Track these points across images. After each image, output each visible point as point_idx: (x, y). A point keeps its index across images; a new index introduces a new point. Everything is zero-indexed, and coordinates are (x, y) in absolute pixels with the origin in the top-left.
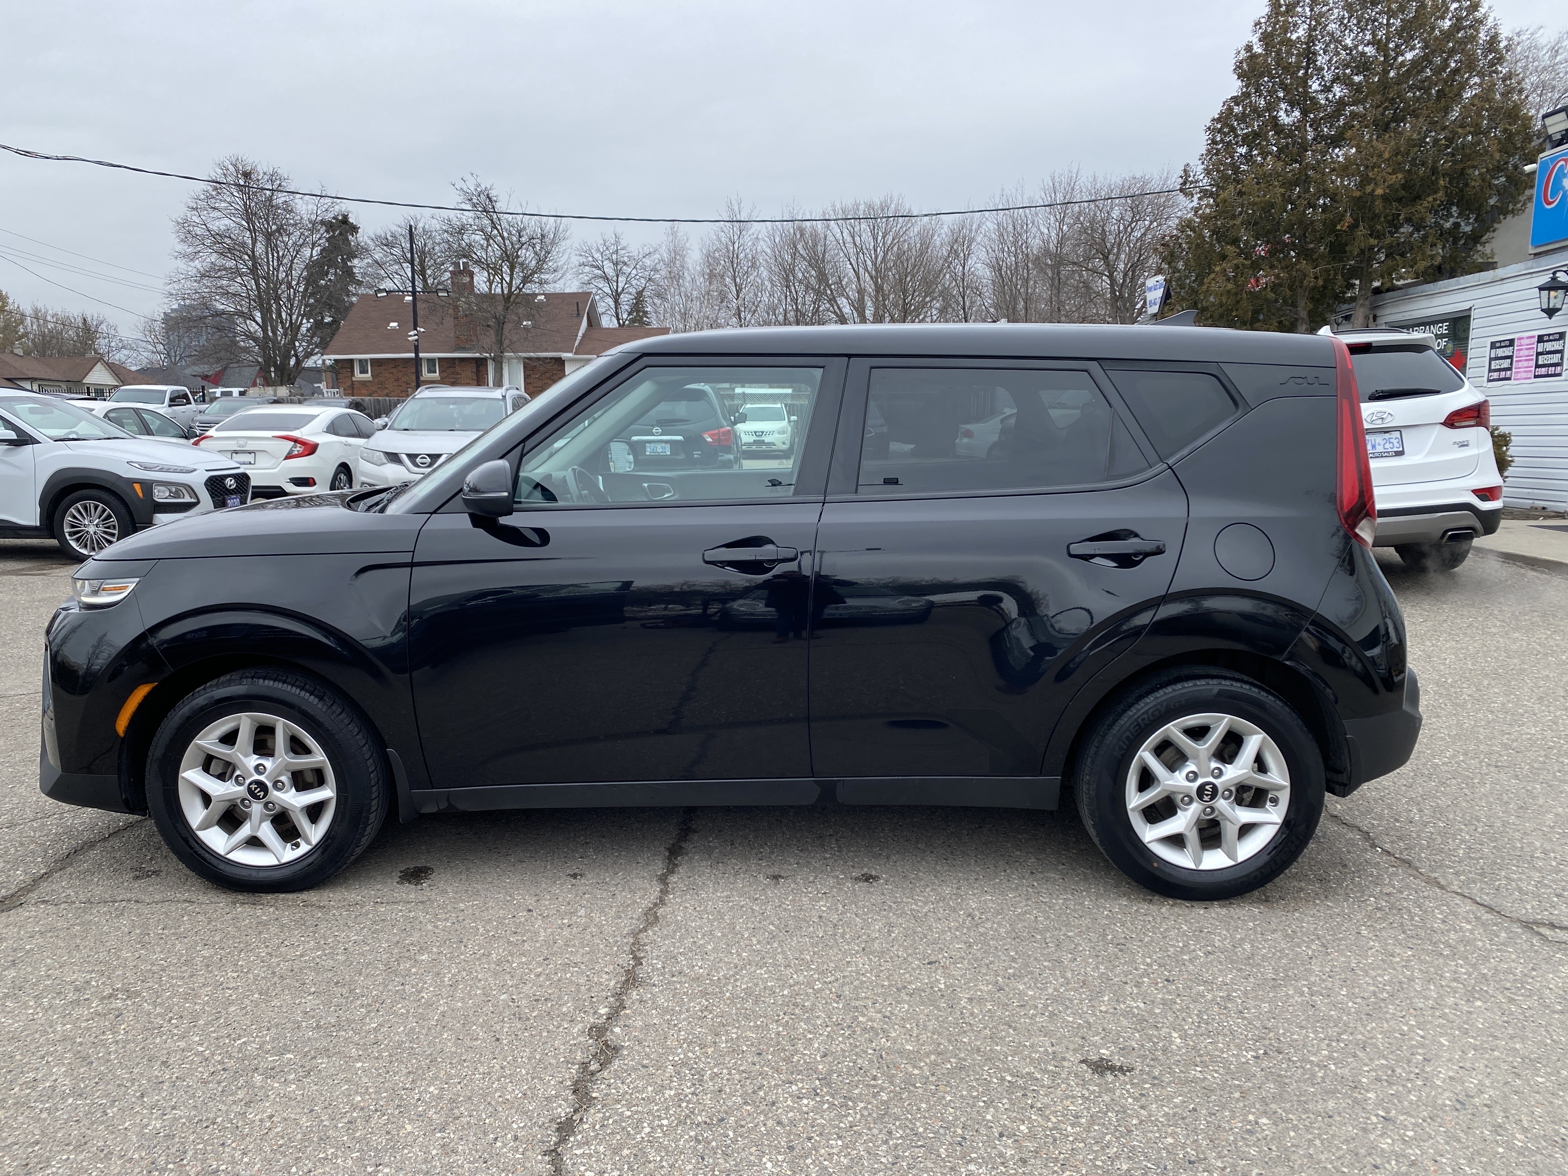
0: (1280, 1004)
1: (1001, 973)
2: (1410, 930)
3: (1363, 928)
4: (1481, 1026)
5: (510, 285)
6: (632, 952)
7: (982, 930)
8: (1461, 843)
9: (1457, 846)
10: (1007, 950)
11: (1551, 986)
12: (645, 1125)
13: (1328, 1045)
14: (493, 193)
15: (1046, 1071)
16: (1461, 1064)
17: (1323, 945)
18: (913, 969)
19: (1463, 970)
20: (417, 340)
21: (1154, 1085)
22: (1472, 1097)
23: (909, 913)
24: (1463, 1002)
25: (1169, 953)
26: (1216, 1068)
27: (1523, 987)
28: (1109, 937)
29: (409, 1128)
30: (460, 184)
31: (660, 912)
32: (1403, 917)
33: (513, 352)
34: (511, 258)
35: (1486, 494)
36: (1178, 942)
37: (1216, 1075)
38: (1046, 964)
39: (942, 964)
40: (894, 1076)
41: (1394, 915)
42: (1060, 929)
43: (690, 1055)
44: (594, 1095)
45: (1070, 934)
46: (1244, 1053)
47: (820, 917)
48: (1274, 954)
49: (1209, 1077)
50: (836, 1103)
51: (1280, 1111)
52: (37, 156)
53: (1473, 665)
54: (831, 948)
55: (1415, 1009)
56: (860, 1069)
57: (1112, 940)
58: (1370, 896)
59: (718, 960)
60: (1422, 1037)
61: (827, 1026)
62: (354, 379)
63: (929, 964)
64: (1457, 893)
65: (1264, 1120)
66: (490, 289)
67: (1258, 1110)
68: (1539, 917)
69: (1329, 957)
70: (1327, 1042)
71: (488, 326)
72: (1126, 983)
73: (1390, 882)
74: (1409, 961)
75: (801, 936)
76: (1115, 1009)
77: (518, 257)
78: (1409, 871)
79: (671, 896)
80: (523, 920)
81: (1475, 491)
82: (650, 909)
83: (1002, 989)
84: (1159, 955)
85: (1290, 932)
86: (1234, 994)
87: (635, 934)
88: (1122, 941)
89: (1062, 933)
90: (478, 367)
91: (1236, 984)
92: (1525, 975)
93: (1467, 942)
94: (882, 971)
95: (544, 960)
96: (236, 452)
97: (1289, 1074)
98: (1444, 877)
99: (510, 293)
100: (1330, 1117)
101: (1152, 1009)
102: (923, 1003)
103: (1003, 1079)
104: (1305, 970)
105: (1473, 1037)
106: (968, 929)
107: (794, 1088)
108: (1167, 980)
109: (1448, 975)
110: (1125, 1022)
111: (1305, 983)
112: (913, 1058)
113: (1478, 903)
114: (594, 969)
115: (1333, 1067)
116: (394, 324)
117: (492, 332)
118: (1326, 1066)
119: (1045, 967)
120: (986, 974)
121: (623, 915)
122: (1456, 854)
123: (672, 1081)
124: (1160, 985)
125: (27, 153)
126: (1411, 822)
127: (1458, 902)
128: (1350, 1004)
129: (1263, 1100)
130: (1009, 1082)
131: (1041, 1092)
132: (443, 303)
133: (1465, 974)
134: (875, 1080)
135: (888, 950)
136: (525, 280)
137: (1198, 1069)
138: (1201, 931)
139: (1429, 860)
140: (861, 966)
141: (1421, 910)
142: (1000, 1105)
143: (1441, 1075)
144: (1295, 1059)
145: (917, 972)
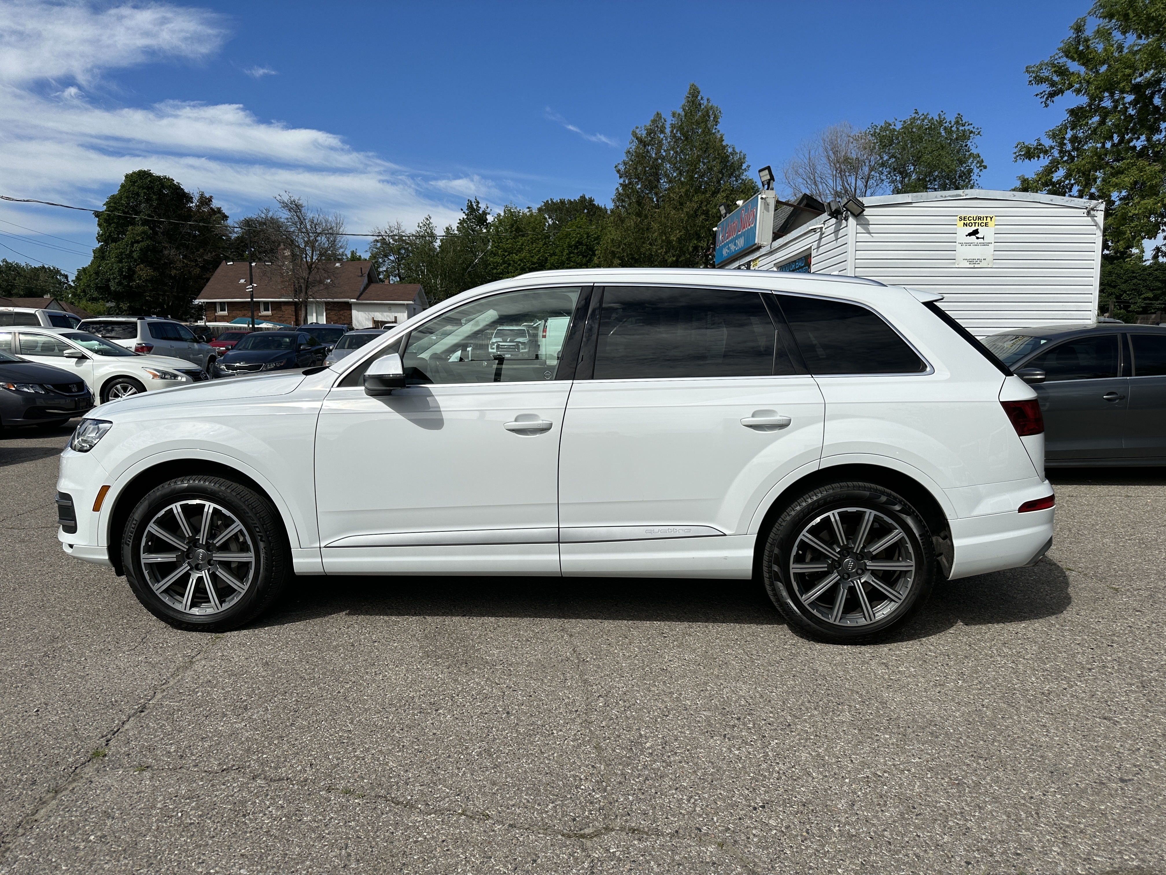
20: (252, 291)
62: (216, 314)
77: (317, 241)
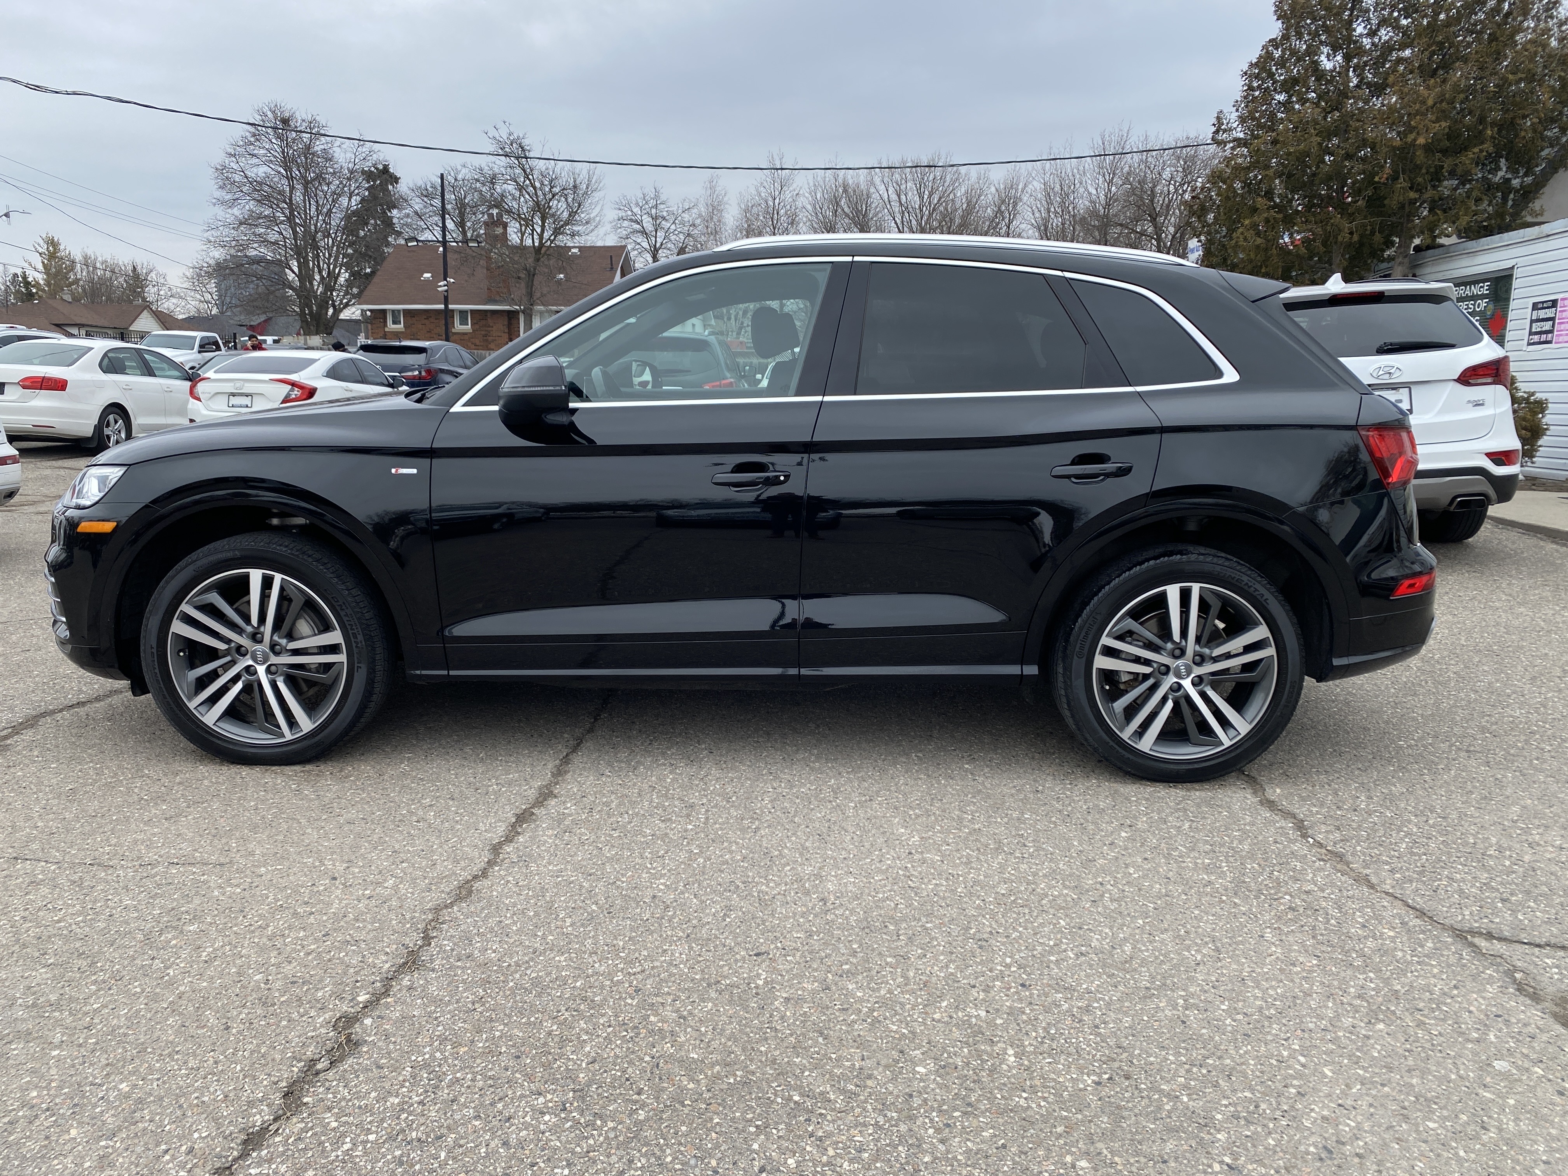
0: (1145, 1018)
1: (834, 969)
2: (1322, 935)
3: (1269, 930)
4: (1376, 1054)
5: (541, 236)
6: (425, 931)
7: (830, 917)
8: (1406, 836)
9: (1401, 839)
10: (850, 941)
11: (1472, 1008)
12: (348, 1140)
13: (1188, 1071)
14: (525, 142)
15: (843, 1091)
16: (1340, 1101)
17: (1217, 950)
18: (736, 961)
19: (1372, 985)
20: (446, 291)
21: (965, 1113)
22: (1343, 1144)
23: (756, 894)
24: (1363, 1025)
25: (1035, 953)
26: (1046, 1095)
27: (1438, 1008)
28: (972, 931)
29: (73, 1132)
30: (492, 133)
31: (477, 885)
32: (1317, 919)
33: (544, 305)
34: (542, 209)
35: (1501, 457)
36: (1050, 939)
37: (1043, 1104)
38: (889, 960)
39: (771, 956)
40: (663, 1090)
41: (1308, 916)
42: (919, 920)
43: (438, 1055)
44: (305, 1100)
45: (929, 925)
46: (1085, 1077)
47: (654, 897)
48: (1157, 958)
49: (1034, 1106)
50: (582, 1121)
51: (1105, 1151)
52: (46, 90)
53: (1467, 640)
54: (651, 934)
55: (1303, 1031)
56: (628, 1080)
57: (974, 934)
58: (1286, 894)
59: (517, 943)
60: (1303, 1066)
61: (609, 1026)
62: (386, 329)
63: (756, 955)
64: (1387, 893)
65: (1083, 1163)
66: (522, 240)
67: (1080, 1149)
68: (1477, 925)
69: (1219, 964)
70: (1187, 1067)
71: (519, 278)
72: (974, 987)
73: (1312, 878)
74: (1310, 972)
75: (623, 918)
76: (951, 1017)
77: (550, 208)
78: (1339, 866)
79: (497, 868)
80: (322, 888)
81: (1489, 455)
82: (468, 882)
83: (828, 988)
84: (1022, 955)
85: (1182, 932)
86: (1096, 1005)
87: (437, 910)
88: (985, 936)
89: (920, 923)
90: (510, 319)
91: (1101, 993)
92: (1445, 994)
93: (1386, 952)
94: (699, 962)
95: (324, 936)
96: (234, 395)
97: (1130, 1105)
98: (1376, 874)
99: (541, 244)
100: (1165, 1162)
101: (994, 1019)
102: (731, 1002)
103: (790, 1098)
104: (1188, 978)
105: (1363, 1068)
106: (816, 916)
107: (541, 1100)
108: (1023, 985)
109: (1352, 990)
110: (956, 1033)
111: (1183, 993)
112: (691, 1068)
113: (1409, 906)
114: (374, 948)
115: (1185, 1099)
116: (427, 275)
117: (523, 285)
118: (1177, 1097)
119: (887, 964)
120: (816, 970)
121: (433, 888)
122: (1397, 848)
123: (403, 1086)
124: (1012, 990)
125: (37, 88)
126: (1355, 810)
127: (1386, 904)
128: (1228, 1021)
129: (1090, 1139)
130: (796, 1102)
131: (829, 1117)
132: (474, 254)
133: (1373, 989)
134: (639, 1094)
135: (716, 937)
136: (557, 232)
137: (1025, 1095)
138: (1080, 928)
139: (1364, 854)
140: (677, 955)
141: (1340, 912)
142: (774, 1131)
143: (1313, 1114)
144: (1143, 1086)
145: (739, 964)
